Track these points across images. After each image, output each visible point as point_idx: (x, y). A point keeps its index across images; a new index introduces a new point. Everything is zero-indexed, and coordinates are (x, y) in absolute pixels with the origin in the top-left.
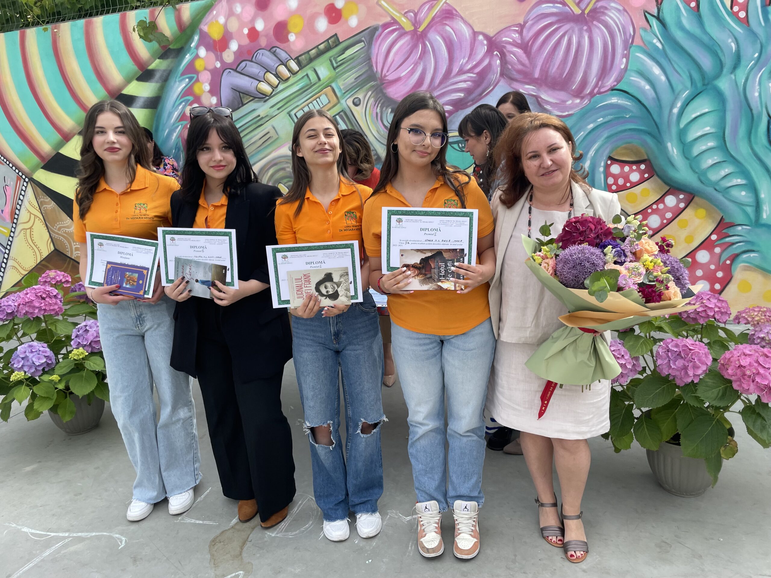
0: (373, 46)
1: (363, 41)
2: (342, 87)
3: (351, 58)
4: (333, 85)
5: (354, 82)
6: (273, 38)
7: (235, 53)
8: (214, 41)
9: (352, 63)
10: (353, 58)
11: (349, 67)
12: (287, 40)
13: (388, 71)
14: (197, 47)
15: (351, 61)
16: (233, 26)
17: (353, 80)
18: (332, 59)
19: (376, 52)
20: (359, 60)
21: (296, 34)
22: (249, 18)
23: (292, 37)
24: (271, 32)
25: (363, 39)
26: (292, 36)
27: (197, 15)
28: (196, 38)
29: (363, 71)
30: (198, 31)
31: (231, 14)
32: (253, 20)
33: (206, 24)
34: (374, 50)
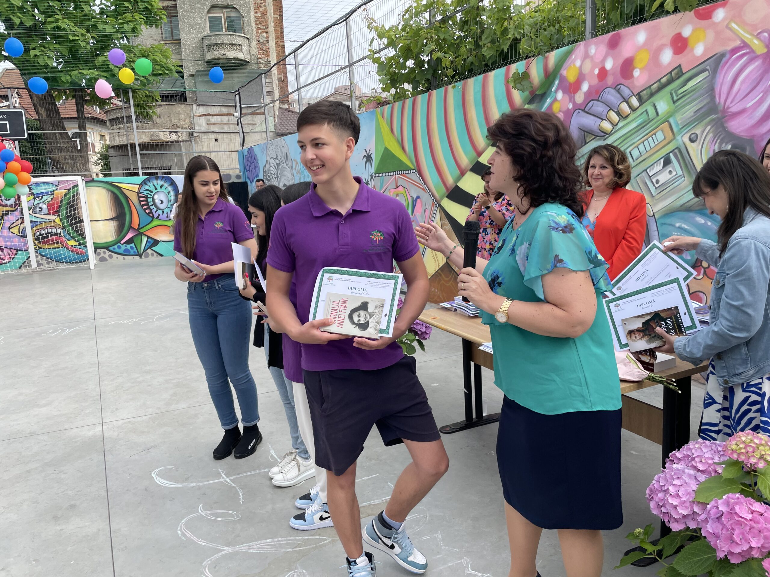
0: (718, 75)
1: (707, 70)
2: (679, 122)
3: (693, 90)
4: (671, 120)
5: (693, 116)
6: (619, 75)
7: (585, 94)
8: (570, 84)
9: (693, 95)
10: (694, 90)
11: (689, 100)
12: (632, 76)
13: (732, 102)
14: (556, 91)
15: (692, 93)
16: (587, 67)
17: (692, 114)
18: (673, 92)
19: (721, 81)
20: (701, 92)
21: (640, 69)
22: (602, 58)
23: (636, 73)
24: (619, 69)
25: (708, 67)
26: (637, 71)
27: (560, 61)
28: (557, 82)
29: (704, 104)
30: (559, 76)
31: (586, 56)
32: (604, 60)
33: (566, 68)
34: (719, 79)
